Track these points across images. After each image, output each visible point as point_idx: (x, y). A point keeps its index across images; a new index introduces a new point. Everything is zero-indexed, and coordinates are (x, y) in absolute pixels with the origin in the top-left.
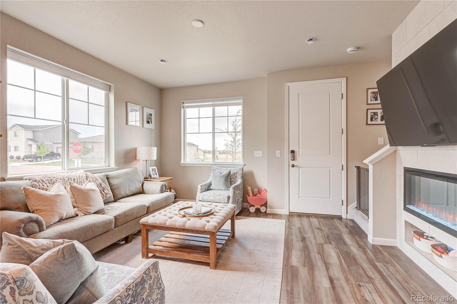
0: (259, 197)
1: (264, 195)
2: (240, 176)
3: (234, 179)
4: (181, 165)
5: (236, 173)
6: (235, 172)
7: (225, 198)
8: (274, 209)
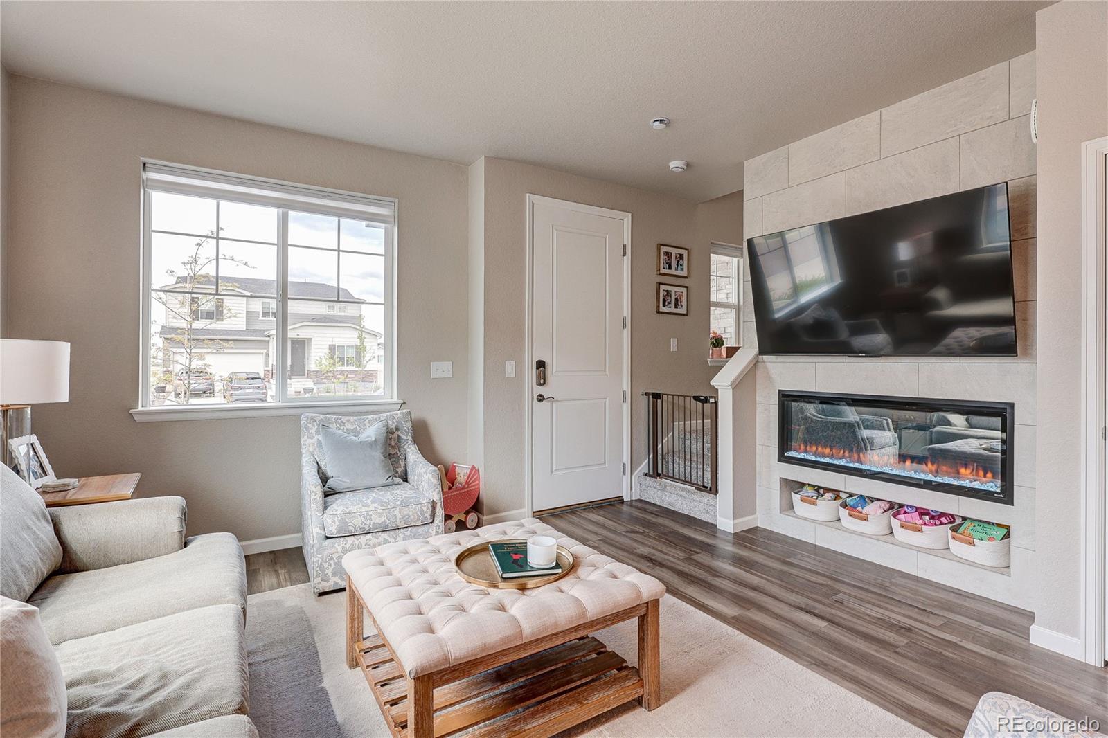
0: (462, 489)
1: (473, 482)
2: (408, 437)
3: (393, 447)
4: (136, 418)
5: (397, 429)
6: (393, 426)
7: (425, 509)
8: (499, 513)
